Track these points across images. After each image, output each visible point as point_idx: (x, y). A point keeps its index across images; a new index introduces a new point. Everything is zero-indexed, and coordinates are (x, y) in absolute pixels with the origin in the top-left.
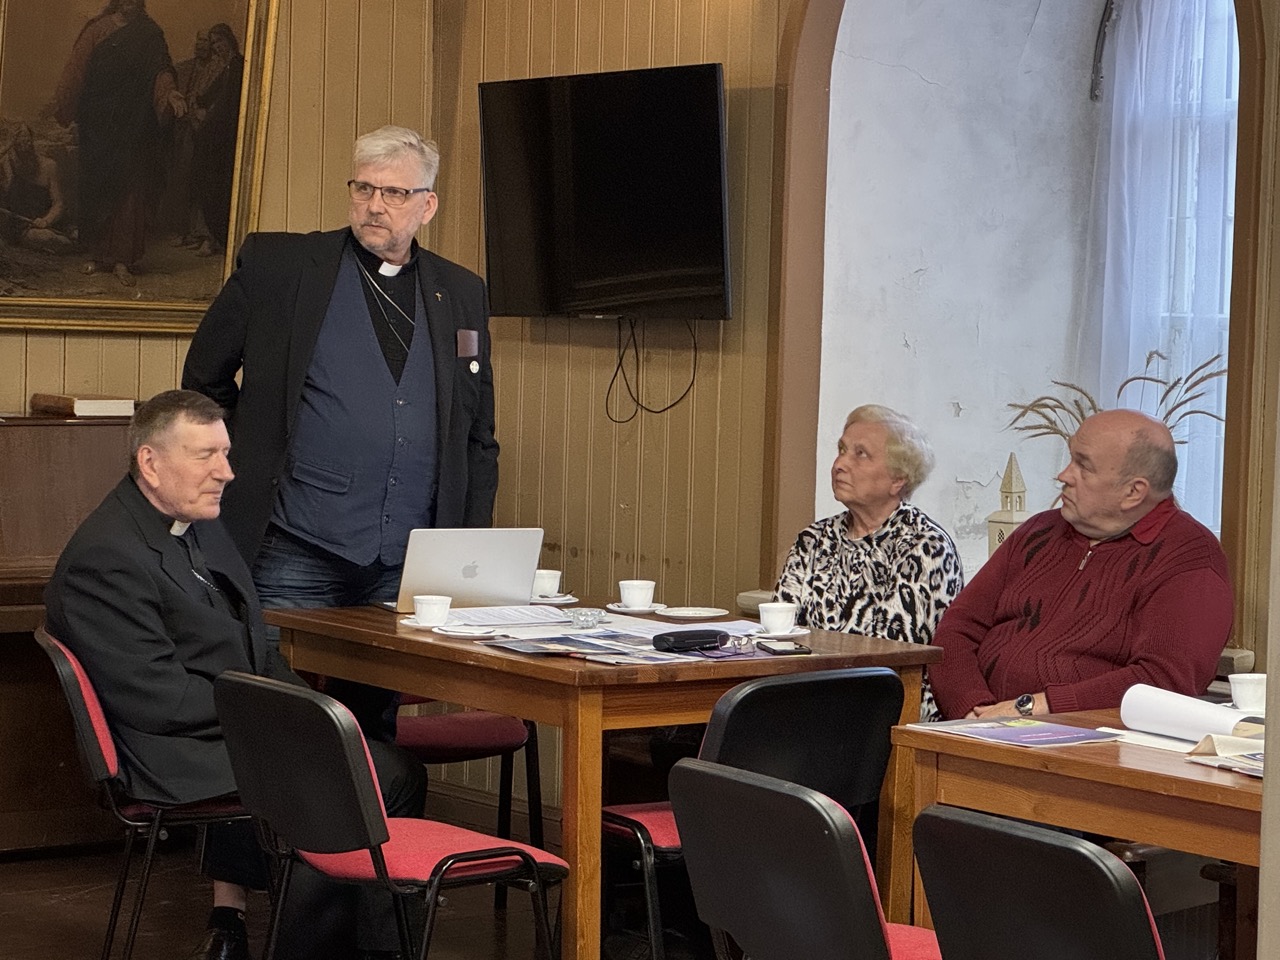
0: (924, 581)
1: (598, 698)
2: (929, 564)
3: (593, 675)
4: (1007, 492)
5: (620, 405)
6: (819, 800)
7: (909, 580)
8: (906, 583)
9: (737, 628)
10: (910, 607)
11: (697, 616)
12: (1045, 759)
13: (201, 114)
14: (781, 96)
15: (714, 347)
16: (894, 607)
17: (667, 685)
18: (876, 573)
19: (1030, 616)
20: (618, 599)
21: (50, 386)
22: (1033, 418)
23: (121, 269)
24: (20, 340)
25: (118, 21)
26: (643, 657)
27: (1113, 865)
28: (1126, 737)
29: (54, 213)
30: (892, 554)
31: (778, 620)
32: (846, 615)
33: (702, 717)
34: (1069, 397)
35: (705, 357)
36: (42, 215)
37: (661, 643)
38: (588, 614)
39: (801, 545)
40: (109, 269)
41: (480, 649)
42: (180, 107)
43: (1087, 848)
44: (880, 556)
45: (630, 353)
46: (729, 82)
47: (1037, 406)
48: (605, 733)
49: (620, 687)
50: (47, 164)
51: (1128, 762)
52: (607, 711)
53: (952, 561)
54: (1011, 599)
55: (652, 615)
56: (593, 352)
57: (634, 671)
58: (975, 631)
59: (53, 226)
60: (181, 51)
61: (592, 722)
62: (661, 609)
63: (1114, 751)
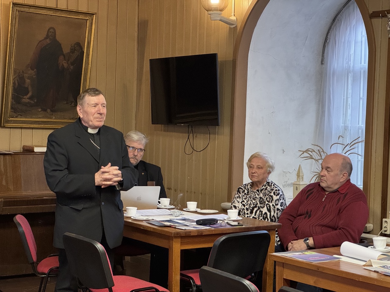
0: (273, 203)
1: (179, 240)
2: (275, 198)
3: (178, 233)
5: (188, 149)
6: (247, 282)
7: (269, 203)
8: (268, 203)
9: (220, 217)
10: (269, 210)
11: (210, 214)
12: (318, 267)
13: (72, 67)
14: (234, 62)
15: (215, 133)
16: (265, 210)
17: (200, 236)
18: (260, 200)
19: (308, 215)
20: (186, 207)
21: (28, 143)
22: (306, 155)
23: (49, 110)
24: (19, 130)
25: (48, 41)
26: (193, 227)
29: (30, 94)
30: (265, 195)
31: (233, 214)
32: (252, 212)
33: (210, 245)
34: (316, 149)
35: (212, 136)
36: (27, 95)
37: (199, 222)
38: (177, 212)
39: (239, 191)
40: (45, 110)
41: (144, 224)
42: (66, 65)
44: (261, 195)
45: (191, 135)
46: (220, 59)
47: (307, 151)
48: (181, 250)
49: (186, 236)
50: (28, 81)
52: (182, 244)
53: (282, 197)
54: (302, 210)
55: (196, 212)
56: (181, 135)
57: (190, 232)
58: (291, 218)
59: (29, 98)
60: (66, 50)
61: (177, 249)
62: (199, 210)
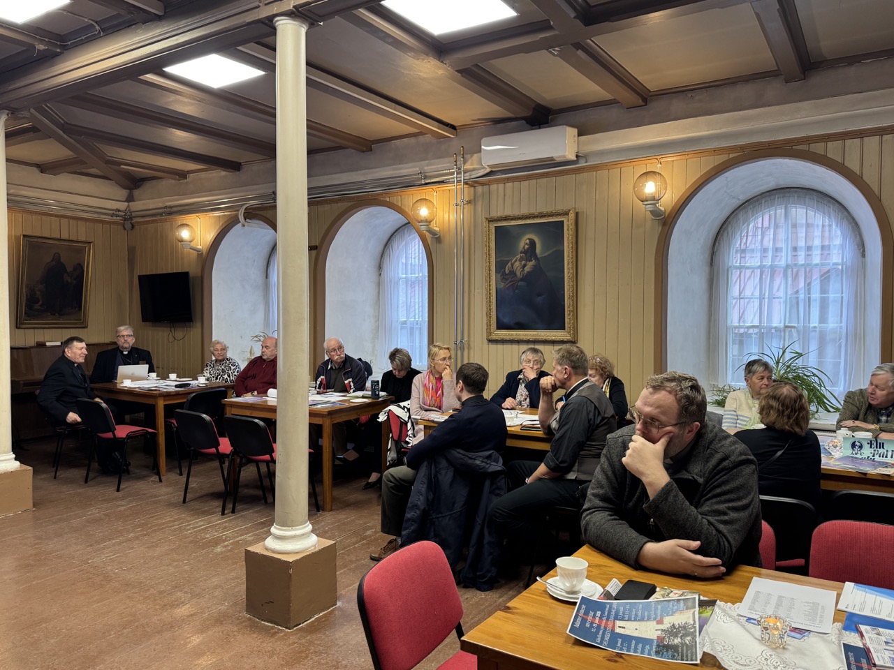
0: (232, 371)
1: (162, 398)
2: (232, 368)
3: (161, 394)
4: (251, 353)
5: (171, 339)
6: (204, 416)
7: (229, 371)
9: (194, 383)
10: (229, 376)
11: (185, 380)
12: (252, 404)
13: (75, 282)
14: (202, 278)
15: (190, 327)
16: (226, 376)
17: (177, 394)
19: (254, 377)
20: (169, 378)
21: (41, 340)
22: (256, 339)
23: (57, 314)
24: (32, 330)
25: (54, 263)
26: (173, 389)
27: (261, 423)
28: (268, 399)
29: (40, 303)
30: (225, 367)
31: (202, 381)
32: (217, 379)
33: (185, 400)
34: (262, 334)
35: (188, 329)
36: (37, 303)
37: (176, 386)
38: (162, 381)
39: (207, 366)
40: (54, 314)
41: (137, 390)
42: (69, 281)
43: (256, 421)
44: (223, 367)
45: (173, 329)
46: (191, 275)
47: (256, 336)
48: (165, 405)
49: (167, 395)
50: (38, 293)
51: (269, 403)
52: (164, 400)
53: (238, 366)
54: (250, 373)
55: (176, 381)
56: (165, 329)
57: (170, 392)
58: (243, 380)
59: (40, 306)
60: (69, 269)
61: (161, 404)
62: (178, 379)
63: (266, 401)
